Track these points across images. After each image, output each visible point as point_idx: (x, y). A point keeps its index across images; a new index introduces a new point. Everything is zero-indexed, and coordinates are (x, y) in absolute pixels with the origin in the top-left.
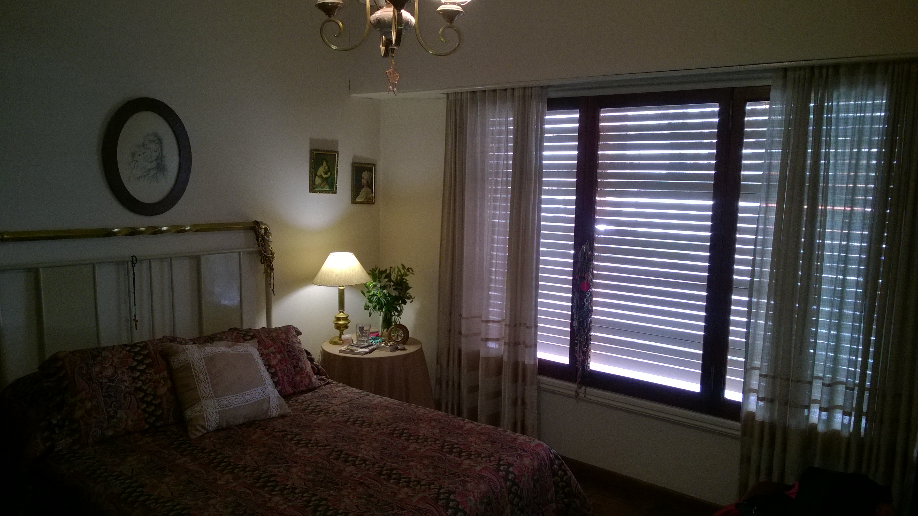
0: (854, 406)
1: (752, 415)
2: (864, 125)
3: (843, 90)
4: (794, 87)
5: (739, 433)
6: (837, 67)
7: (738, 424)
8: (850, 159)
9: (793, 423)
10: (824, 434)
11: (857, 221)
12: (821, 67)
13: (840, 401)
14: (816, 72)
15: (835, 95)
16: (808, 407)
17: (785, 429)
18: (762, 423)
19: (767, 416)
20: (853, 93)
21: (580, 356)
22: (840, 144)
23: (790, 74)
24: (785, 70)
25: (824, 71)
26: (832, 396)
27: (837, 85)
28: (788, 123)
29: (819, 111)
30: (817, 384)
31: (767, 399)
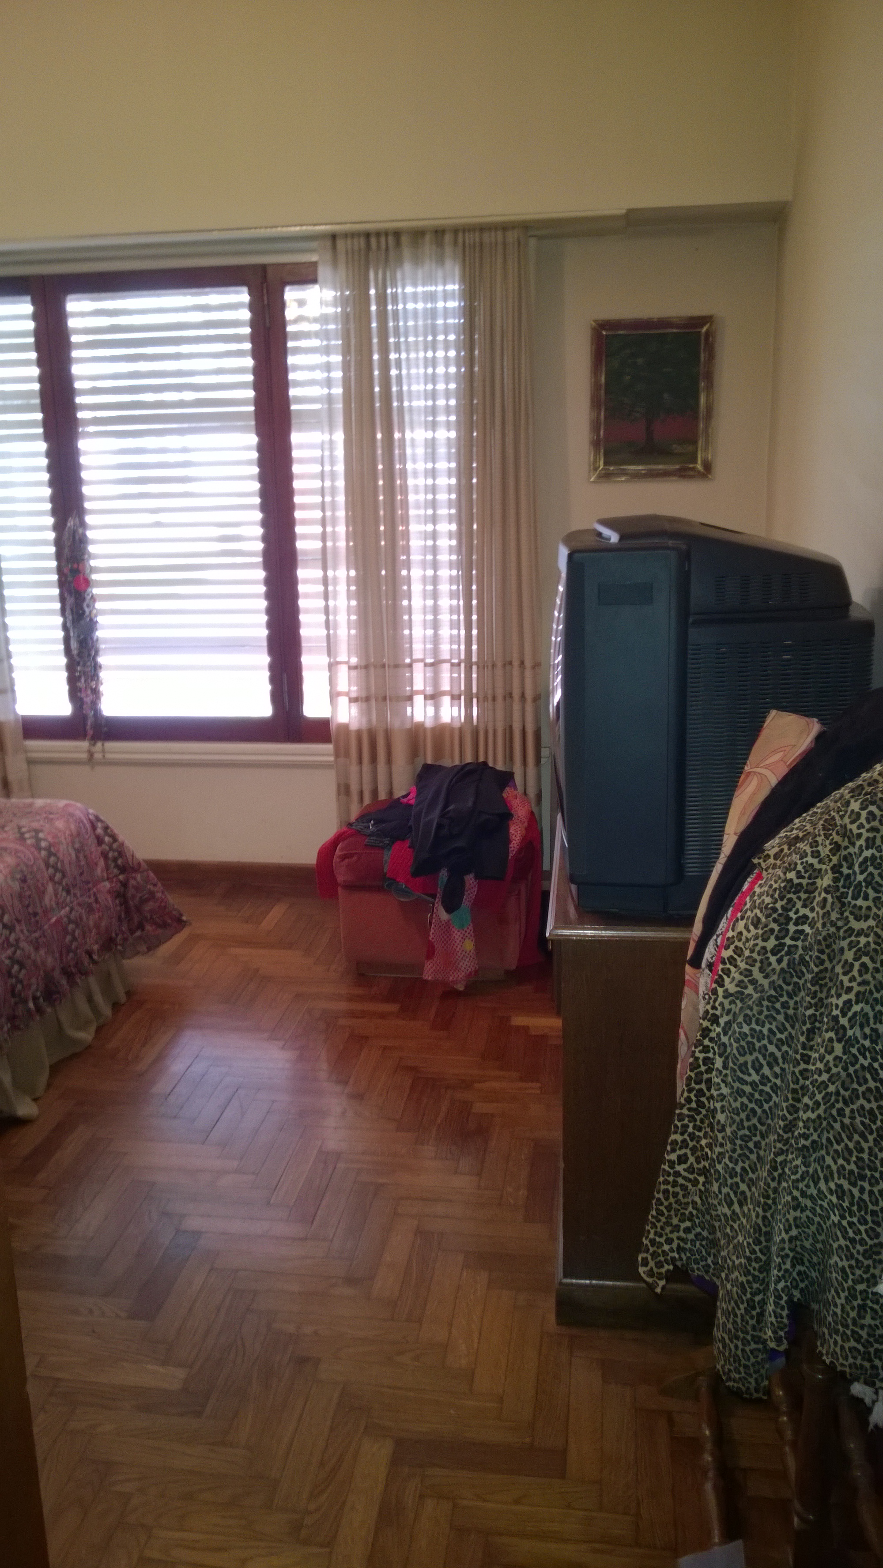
0: (463, 688)
1: (345, 727)
2: (436, 320)
3: (407, 267)
4: (347, 263)
5: (332, 759)
6: (397, 234)
7: (329, 747)
8: (426, 367)
9: (396, 724)
10: (433, 729)
11: (442, 451)
12: (378, 234)
13: (446, 686)
14: (373, 241)
15: (399, 275)
16: (410, 698)
17: (388, 735)
18: (359, 733)
19: (364, 721)
20: (420, 273)
21: (87, 696)
22: (412, 348)
23: (340, 244)
24: (334, 237)
25: (383, 239)
26: (436, 680)
27: (400, 262)
28: (345, 318)
29: (382, 300)
30: (418, 668)
31: (361, 698)
